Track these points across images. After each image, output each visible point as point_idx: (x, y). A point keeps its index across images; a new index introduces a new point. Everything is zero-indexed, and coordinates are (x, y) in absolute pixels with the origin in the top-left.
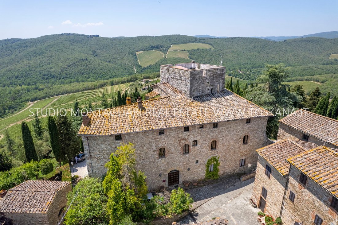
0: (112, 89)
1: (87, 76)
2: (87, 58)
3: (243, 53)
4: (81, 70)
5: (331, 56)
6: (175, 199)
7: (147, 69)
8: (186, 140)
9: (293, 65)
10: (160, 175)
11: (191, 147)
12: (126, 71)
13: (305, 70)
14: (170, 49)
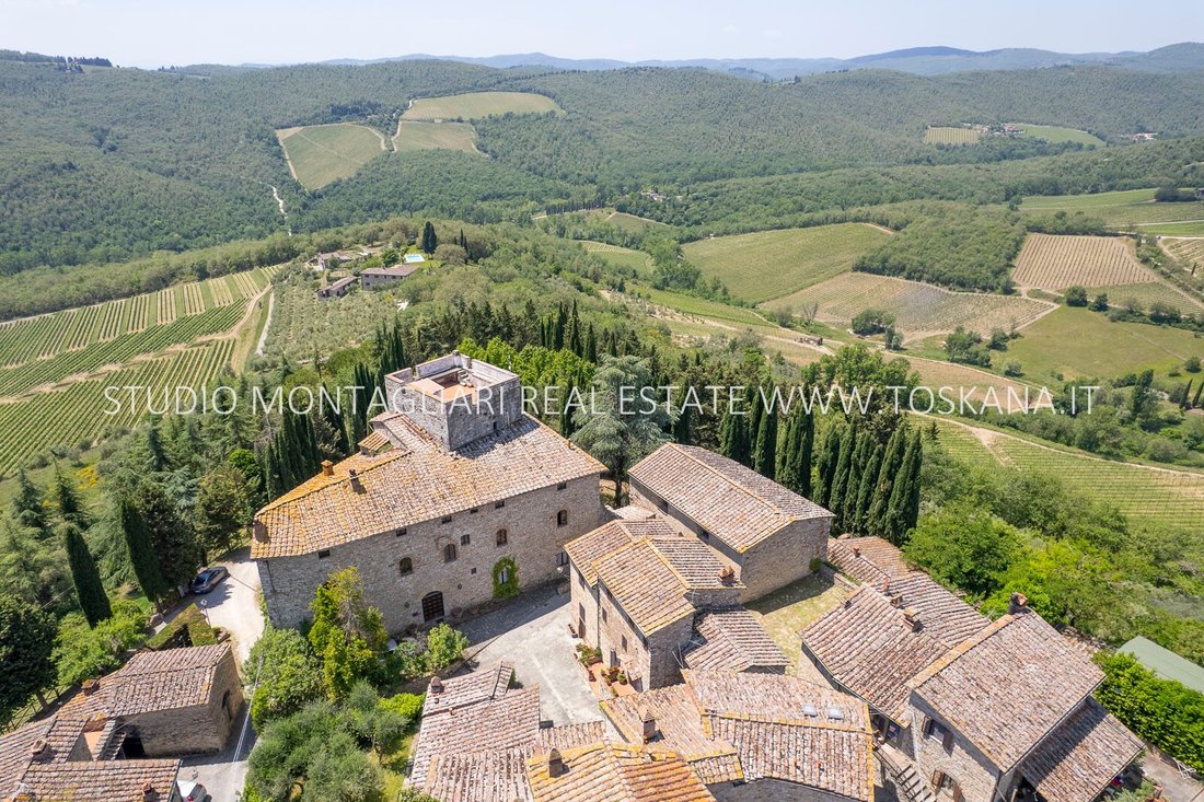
0: (207, 294)
1: (87, 236)
2: (71, 160)
3: (663, 127)
4: (54, 214)
5: (927, 132)
6: (436, 644)
7: (325, 199)
8: (448, 537)
9: (822, 164)
10: (407, 606)
11: (459, 548)
12: (244, 208)
13: (853, 183)
14: (407, 114)
